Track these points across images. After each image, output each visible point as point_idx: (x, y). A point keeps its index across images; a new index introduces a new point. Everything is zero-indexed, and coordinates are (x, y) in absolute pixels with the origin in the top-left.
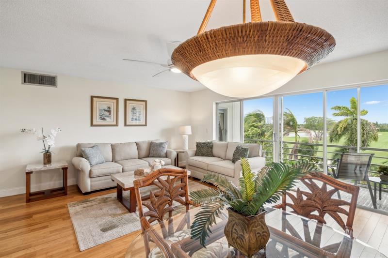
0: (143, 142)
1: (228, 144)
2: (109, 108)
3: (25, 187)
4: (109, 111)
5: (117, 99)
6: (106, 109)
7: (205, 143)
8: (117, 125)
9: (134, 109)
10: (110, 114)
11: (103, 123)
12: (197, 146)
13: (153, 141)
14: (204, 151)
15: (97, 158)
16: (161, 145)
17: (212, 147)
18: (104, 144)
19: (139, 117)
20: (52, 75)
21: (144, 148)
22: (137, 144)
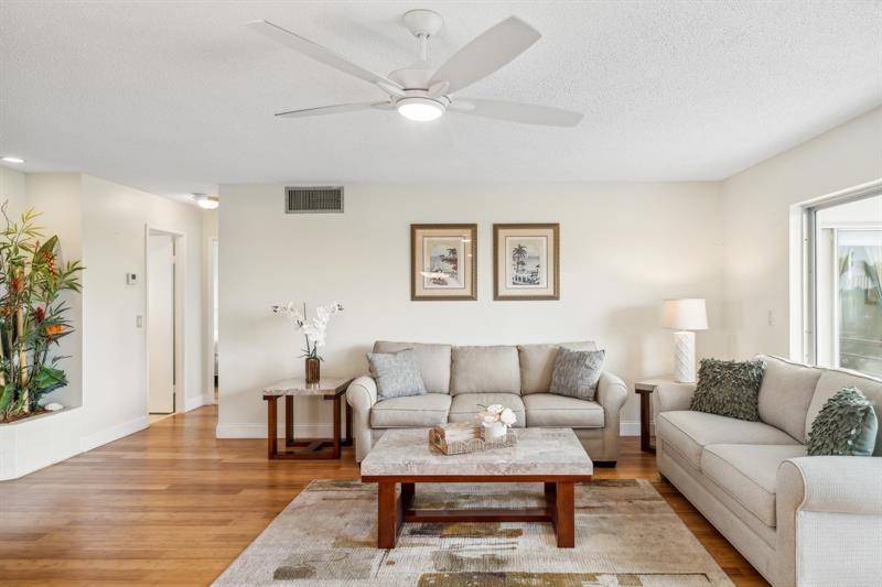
0: (539, 346)
1: (818, 377)
2: (453, 251)
3: (266, 426)
4: (454, 261)
5: (473, 227)
6: (447, 254)
7: (730, 366)
8: (472, 298)
9: (520, 251)
10: (455, 268)
11: (439, 291)
12: (702, 373)
13: (564, 347)
14: (720, 394)
15: (401, 380)
16: (581, 358)
17: (756, 384)
18: (433, 345)
19: (534, 274)
20: (335, 185)
21: (538, 362)
22: (520, 351)
